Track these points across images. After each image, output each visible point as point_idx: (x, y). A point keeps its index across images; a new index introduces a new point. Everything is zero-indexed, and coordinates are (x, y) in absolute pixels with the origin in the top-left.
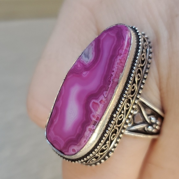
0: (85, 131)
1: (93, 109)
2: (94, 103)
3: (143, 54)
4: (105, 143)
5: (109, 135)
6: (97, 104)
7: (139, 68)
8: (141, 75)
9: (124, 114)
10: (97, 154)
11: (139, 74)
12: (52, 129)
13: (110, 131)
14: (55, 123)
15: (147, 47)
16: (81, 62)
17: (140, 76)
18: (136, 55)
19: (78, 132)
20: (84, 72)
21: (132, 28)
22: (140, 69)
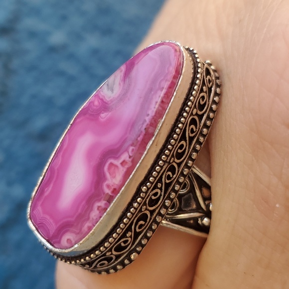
0: (92, 210)
1: (108, 175)
2: (111, 164)
3: (202, 94)
4: (124, 235)
5: (133, 222)
6: (116, 166)
7: (194, 115)
8: (196, 128)
9: (161, 189)
10: (110, 253)
11: (193, 126)
12: (40, 203)
13: (134, 216)
14: (46, 194)
15: (211, 84)
16: (101, 97)
17: (195, 130)
18: (189, 93)
19: (79, 211)
20: (103, 113)
21: (188, 49)
22: (196, 118)
